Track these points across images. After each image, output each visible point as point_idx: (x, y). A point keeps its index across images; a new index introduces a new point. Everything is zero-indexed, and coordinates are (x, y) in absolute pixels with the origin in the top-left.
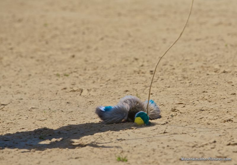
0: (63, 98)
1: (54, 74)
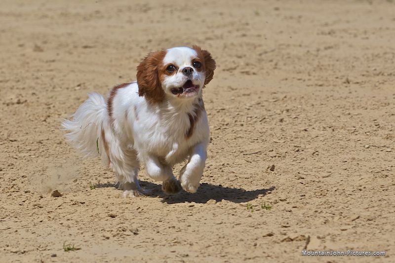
0: (270, 254)
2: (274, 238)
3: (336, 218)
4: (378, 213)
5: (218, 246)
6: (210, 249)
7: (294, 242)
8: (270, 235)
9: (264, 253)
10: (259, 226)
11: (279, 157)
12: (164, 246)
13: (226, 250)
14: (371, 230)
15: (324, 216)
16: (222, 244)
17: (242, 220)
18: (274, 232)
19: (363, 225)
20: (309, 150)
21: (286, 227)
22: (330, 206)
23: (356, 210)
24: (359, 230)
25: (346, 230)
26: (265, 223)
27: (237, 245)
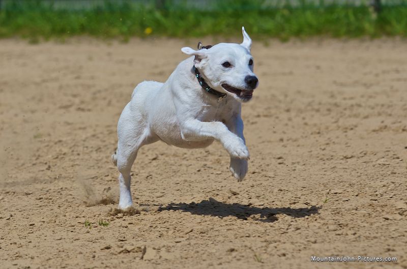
0: (108, 265)
2: (112, 250)
3: (171, 232)
4: (210, 227)
5: (58, 259)
6: (51, 262)
7: (131, 253)
8: (108, 248)
9: (102, 263)
10: (97, 241)
11: (114, 181)
12: (6, 260)
13: (67, 262)
14: (204, 242)
15: (159, 230)
16: (62, 257)
17: (81, 236)
18: (112, 245)
19: (196, 238)
20: (143, 174)
21: (122, 241)
22: (164, 221)
23: (189, 225)
24: (193, 242)
25: (180, 242)
26: (102, 238)
27: (76, 257)
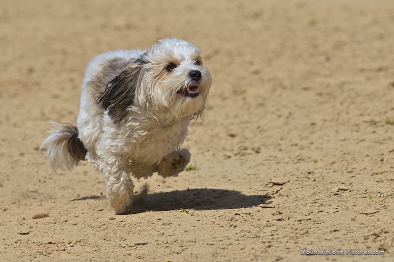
1: (365, 122)
